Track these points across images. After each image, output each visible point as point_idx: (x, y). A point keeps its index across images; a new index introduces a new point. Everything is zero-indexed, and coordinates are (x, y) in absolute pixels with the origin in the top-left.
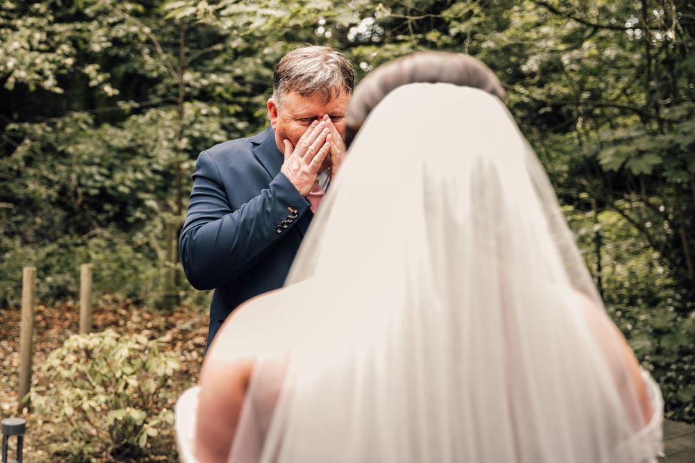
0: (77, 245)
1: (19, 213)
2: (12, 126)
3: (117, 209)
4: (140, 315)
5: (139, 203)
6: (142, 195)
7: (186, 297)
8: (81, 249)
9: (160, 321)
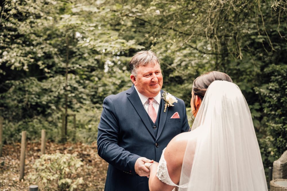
0: (29, 122)
1: (6, 111)
2: (7, 82)
3: (42, 109)
4: (54, 145)
5: (49, 107)
6: (50, 105)
7: (69, 139)
8: (30, 123)
9: (62, 147)
